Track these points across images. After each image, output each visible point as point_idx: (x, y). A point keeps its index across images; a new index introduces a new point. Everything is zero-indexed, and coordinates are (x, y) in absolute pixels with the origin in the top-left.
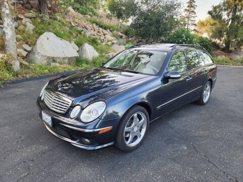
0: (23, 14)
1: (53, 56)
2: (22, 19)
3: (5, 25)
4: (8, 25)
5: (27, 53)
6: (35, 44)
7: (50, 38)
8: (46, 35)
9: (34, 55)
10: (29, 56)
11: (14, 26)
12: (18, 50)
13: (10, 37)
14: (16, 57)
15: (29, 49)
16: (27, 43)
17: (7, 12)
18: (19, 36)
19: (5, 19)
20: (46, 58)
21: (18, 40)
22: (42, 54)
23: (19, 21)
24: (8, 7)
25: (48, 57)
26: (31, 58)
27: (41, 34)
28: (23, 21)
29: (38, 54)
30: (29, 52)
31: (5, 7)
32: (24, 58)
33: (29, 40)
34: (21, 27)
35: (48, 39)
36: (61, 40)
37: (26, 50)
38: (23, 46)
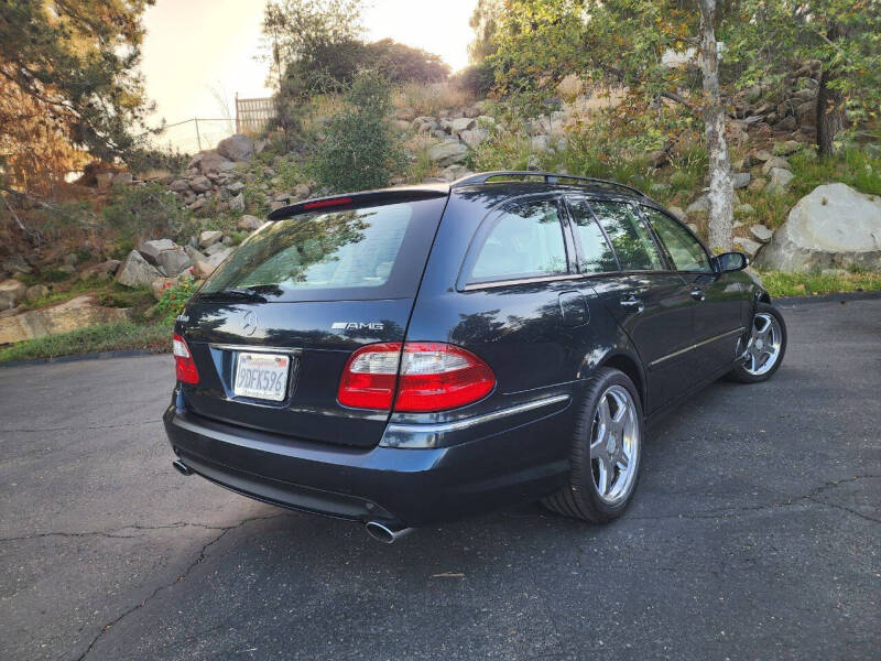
0: (769, 148)
1: (833, 250)
2: (764, 162)
3: (714, 185)
4: (720, 185)
5: (758, 246)
6: (782, 221)
7: (830, 201)
8: (821, 191)
9: (776, 249)
10: (764, 255)
11: (732, 184)
12: (737, 240)
13: (720, 210)
15: (763, 233)
16: (762, 223)
17: (722, 156)
18: (747, 207)
19: (716, 173)
20: (809, 256)
21: (737, 216)
22: (799, 246)
23: (756, 170)
24: (724, 146)
25: (817, 254)
26: (767, 259)
27: (805, 192)
28: (766, 168)
29: (787, 247)
30: (765, 244)
31: (719, 148)
33: (771, 214)
34: (758, 183)
35: (824, 203)
36: (872, 200)
37: (757, 240)
38: (752, 230)
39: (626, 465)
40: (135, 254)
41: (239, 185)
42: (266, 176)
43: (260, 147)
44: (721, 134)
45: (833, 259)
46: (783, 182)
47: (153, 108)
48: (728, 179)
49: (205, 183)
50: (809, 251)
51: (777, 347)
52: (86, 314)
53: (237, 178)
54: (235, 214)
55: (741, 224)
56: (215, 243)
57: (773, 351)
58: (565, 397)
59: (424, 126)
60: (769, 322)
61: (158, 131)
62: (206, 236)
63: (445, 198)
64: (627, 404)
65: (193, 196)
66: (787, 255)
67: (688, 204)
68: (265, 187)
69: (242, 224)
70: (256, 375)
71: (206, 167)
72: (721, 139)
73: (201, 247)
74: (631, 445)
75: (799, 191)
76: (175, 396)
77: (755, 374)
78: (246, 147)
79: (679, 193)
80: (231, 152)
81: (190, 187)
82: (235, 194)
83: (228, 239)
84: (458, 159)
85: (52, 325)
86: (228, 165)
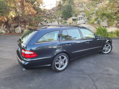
40: (40, 23)
41: (53, 14)
42: (57, 13)
43: (57, 9)
47: (44, 4)
49: (50, 14)
53: (53, 13)
54: (52, 18)
57: (109, 50)
59: (80, 6)
60: (109, 46)
61: (44, 7)
62: (48, 21)
65: (48, 15)
68: (56, 15)
69: (53, 20)
71: (50, 11)
73: (47, 23)
77: (105, 53)
80: (54, 9)
81: (48, 14)
82: (53, 15)
83: (51, 22)
84: (83, 11)
86: (53, 11)
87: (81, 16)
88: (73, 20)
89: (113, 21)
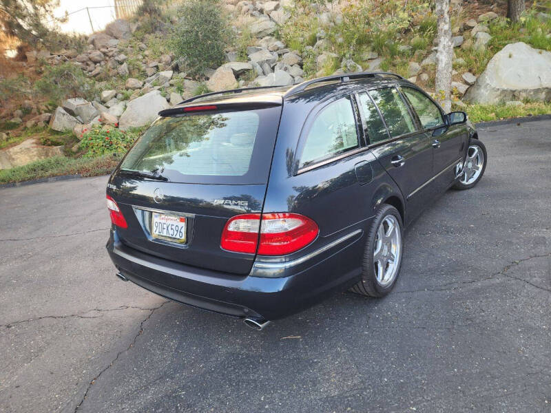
0: (476, 17)
1: (514, 89)
2: (473, 27)
3: (440, 48)
4: (444, 47)
5: (467, 87)
6: (482, 70)
7: (514, 55)
8: (509, 48)
9: (478, 89)
10: (470, 92)
11: (452, 46)
12: (454, 84)
13: (443, 65)
14: (447, 95)
15: (470, 78)
16: (470, 71)
17: (446, 27)
18: (461, 61)
19: (442, 39)
20: (499, 93)
21: (454, 67)
22: (493, 86)
23: (467, 33)
24: (448, 20)
25: (504, 91)
26: (472, 96)
27: (498, 49)
28: (473, 32)
29: (486, 87)
30: (471, 85)
31: (445, 21)
32: (460, 96)
33: (473, 63)
34: (468, 43)
35: (510, 57)
36: (540, 53)
37: (466, 83)
38: (463, 76)
39: (393, 261)
40: (60, 109)
41: (122, 57)
42: (141, 49)
43: (134, 28)
44: (446, 11)
45: (514, 95)
46: (484, 42)
47: (58, 4)
48: (450, 43)
49: (100, 56)
50: (498, 89)
51: (480, 166)
52: (35, 151)
53: (121, 51)
54: (122, 77)
55: (457, 73)
56: (112, 98)
57: (478, 169)
58: (359, 231)
59: (245, 8)
60: (477, 151)
61: (64, 21)
62: (106, 94)
63: (280, 107)
64: (394, 224)
65: (93, 65)
66: (485, 92)
67: (422, 60)
68: (140, 57)
69: (128, 85)
70: (165, 226)
71: (99, 44)
72: (446, 15)
73: (103, 102)
74: (396, 249)
75: (494, 48)
76: (112, 234)
77: (467, 183)
78: (124, 28)
79: (417, 52)
80: (115, 32)
81: (90, 59)
82: (121, 63)
83: (120, 96)
84: (270, 32)
85: (13, 159)
86: (113, 42)
87: (267, 55)
88: (238, 75)
89: (404, 64)
